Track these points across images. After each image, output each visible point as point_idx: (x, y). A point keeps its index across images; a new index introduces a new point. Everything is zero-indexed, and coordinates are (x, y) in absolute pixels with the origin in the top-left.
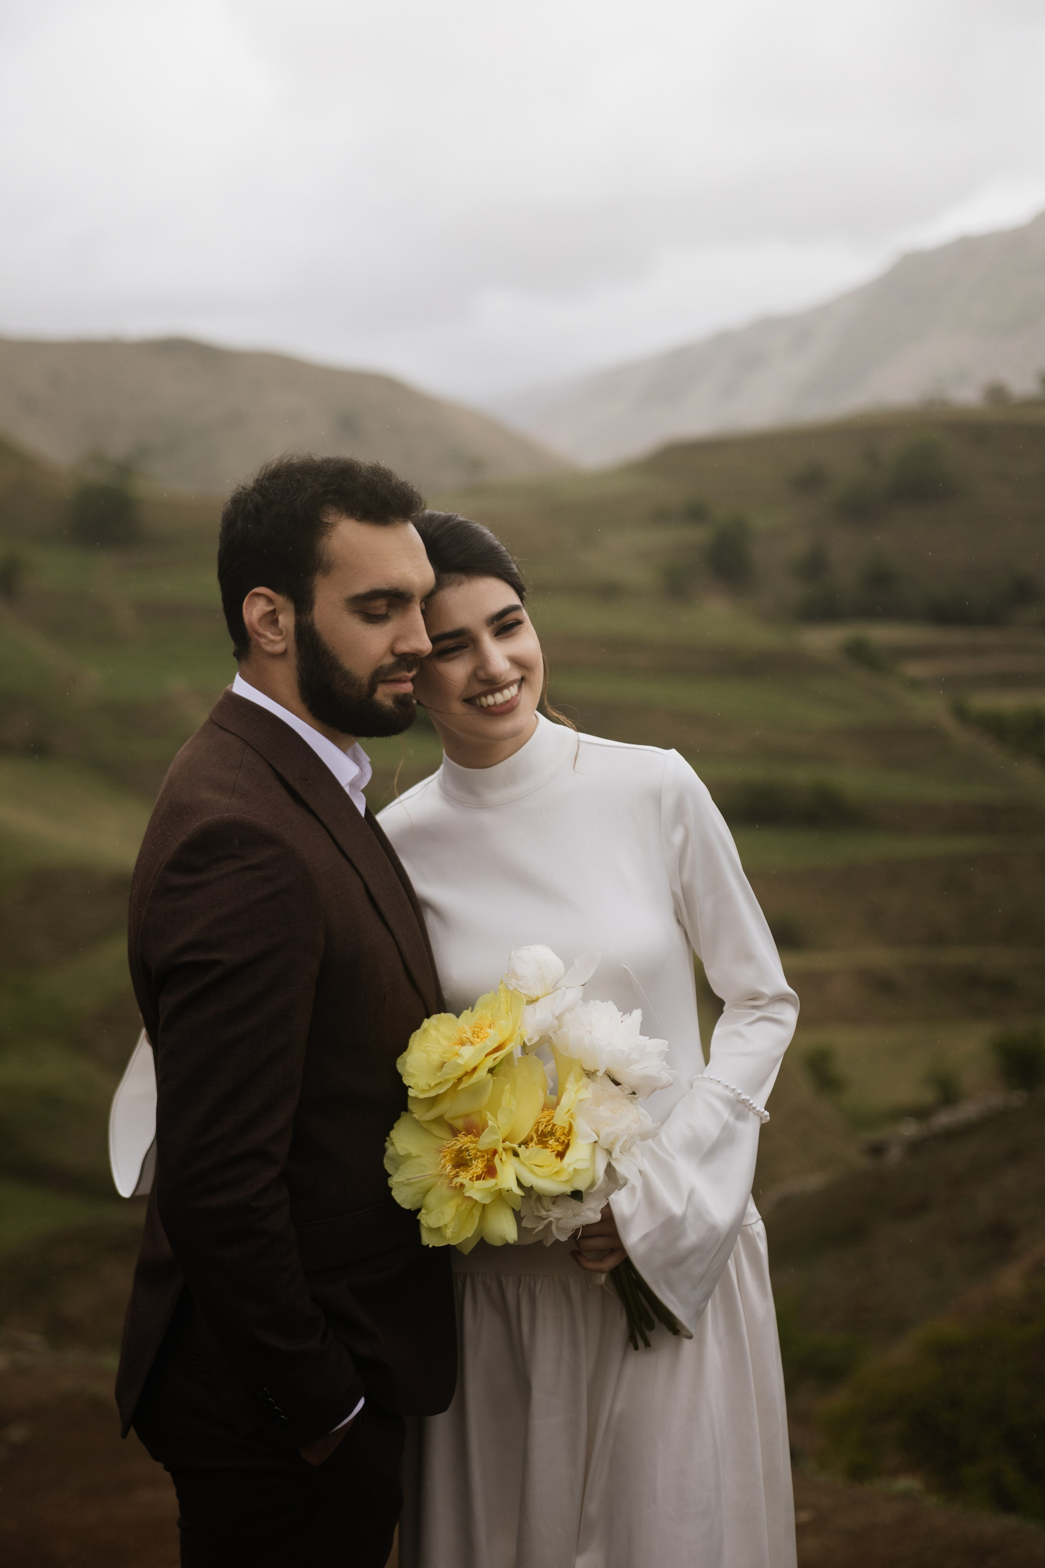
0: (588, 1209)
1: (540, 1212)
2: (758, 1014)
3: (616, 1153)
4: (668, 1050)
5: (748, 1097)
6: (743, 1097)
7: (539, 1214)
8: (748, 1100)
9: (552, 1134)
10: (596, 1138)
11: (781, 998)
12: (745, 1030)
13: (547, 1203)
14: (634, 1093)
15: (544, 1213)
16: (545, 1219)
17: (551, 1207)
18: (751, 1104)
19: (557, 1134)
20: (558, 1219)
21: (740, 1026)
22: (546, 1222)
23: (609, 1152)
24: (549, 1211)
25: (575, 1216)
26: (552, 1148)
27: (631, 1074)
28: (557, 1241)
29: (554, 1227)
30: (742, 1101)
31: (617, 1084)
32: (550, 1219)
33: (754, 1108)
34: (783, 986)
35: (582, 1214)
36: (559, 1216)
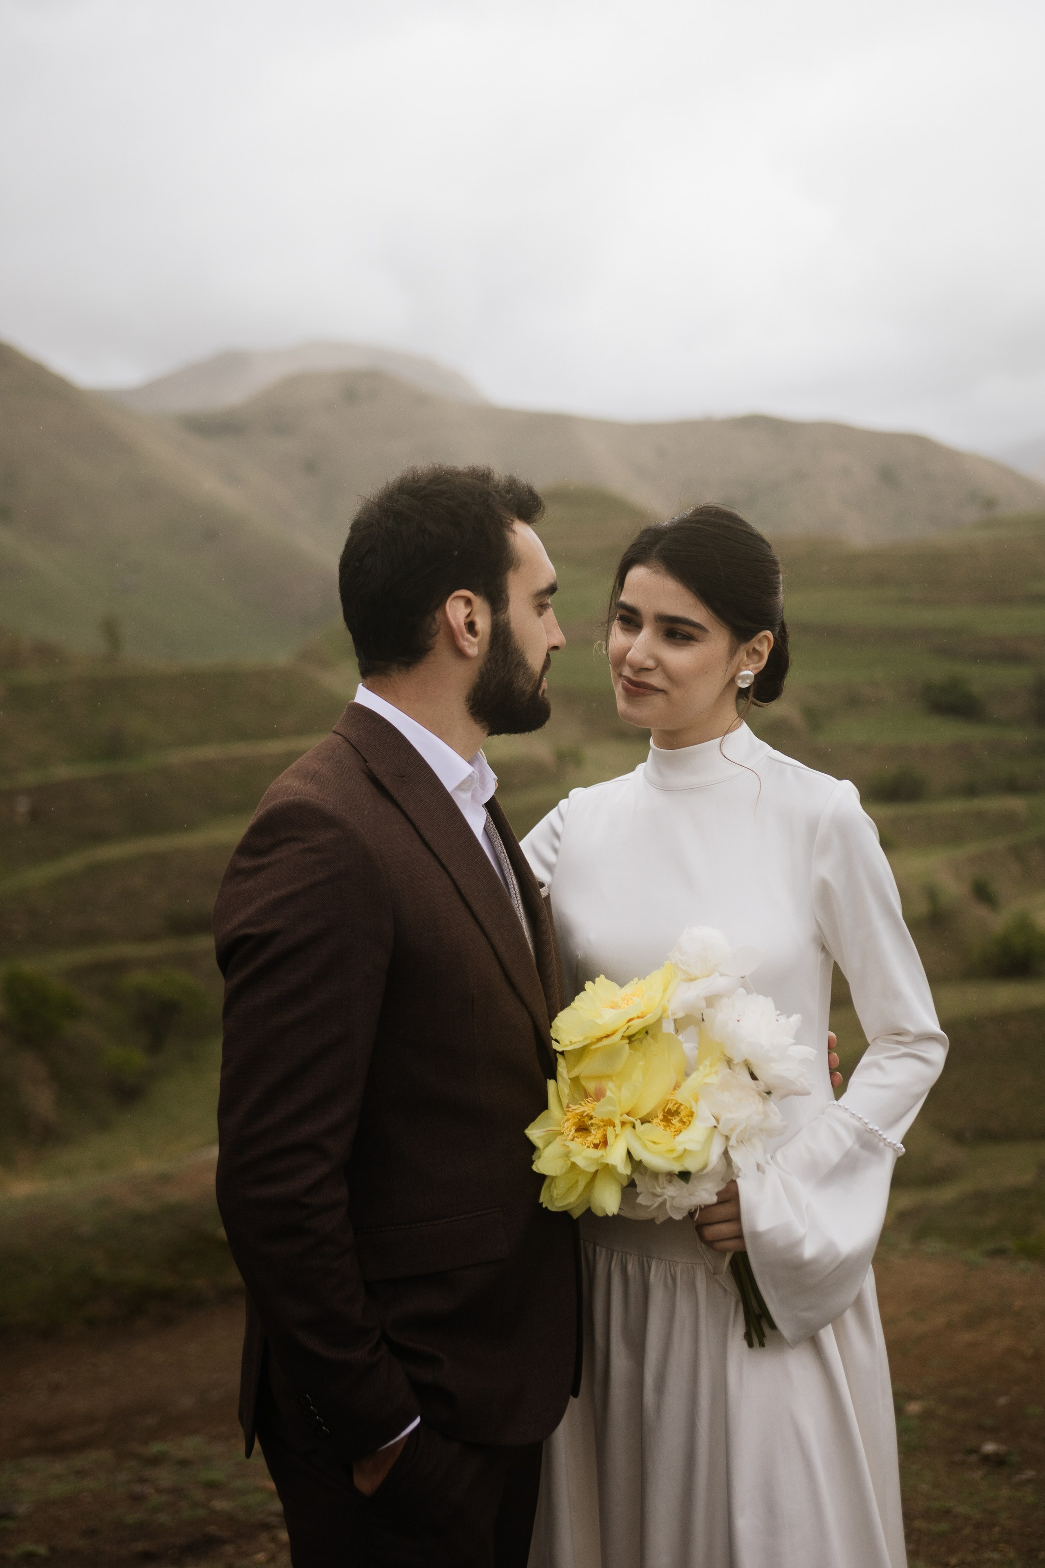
0: (703, 1189)
1: (655, 1188)
2: (903, 1050)
3: (733, 1142)
4: (814, 1060)
5: (876, 1128)
6: (871, 1127)
7: (655, 1191)
8: (877, 1131)
9: (676, 1113)
10: (715, 1124)
11: (931, 1038)
12: (885, 1063)
13: (662, 1179)
14: (769, 1093)
15: (659, 1190)
16: (659, 1196)
17: (666, 1184)
18: (881, 1135)
19: (683, 1114)
20: (673, 1198)
21: (880, 1058)
22: (660, 1200)
23: (727, 1138)
24: (665, 1188)
25: (690, 1195)
26: (675, 1128)
27: (769, 1072)
28: (671, 1219)
29: (668, 1205)
30: (870, 1131)
31: (754, 1077)
32: (665, 1197)
33: (885, 1139)
34: (933, 1025)
35: (697, 1194)
36: (673, 1194)
